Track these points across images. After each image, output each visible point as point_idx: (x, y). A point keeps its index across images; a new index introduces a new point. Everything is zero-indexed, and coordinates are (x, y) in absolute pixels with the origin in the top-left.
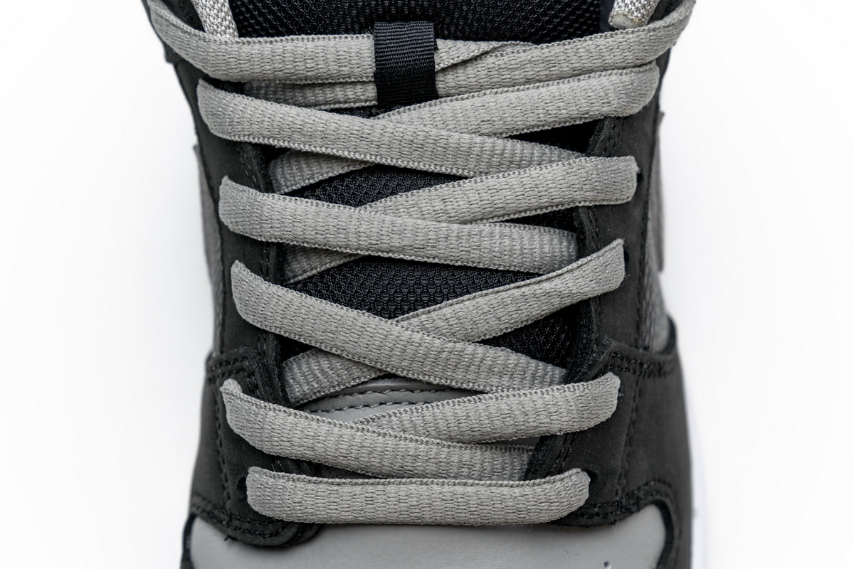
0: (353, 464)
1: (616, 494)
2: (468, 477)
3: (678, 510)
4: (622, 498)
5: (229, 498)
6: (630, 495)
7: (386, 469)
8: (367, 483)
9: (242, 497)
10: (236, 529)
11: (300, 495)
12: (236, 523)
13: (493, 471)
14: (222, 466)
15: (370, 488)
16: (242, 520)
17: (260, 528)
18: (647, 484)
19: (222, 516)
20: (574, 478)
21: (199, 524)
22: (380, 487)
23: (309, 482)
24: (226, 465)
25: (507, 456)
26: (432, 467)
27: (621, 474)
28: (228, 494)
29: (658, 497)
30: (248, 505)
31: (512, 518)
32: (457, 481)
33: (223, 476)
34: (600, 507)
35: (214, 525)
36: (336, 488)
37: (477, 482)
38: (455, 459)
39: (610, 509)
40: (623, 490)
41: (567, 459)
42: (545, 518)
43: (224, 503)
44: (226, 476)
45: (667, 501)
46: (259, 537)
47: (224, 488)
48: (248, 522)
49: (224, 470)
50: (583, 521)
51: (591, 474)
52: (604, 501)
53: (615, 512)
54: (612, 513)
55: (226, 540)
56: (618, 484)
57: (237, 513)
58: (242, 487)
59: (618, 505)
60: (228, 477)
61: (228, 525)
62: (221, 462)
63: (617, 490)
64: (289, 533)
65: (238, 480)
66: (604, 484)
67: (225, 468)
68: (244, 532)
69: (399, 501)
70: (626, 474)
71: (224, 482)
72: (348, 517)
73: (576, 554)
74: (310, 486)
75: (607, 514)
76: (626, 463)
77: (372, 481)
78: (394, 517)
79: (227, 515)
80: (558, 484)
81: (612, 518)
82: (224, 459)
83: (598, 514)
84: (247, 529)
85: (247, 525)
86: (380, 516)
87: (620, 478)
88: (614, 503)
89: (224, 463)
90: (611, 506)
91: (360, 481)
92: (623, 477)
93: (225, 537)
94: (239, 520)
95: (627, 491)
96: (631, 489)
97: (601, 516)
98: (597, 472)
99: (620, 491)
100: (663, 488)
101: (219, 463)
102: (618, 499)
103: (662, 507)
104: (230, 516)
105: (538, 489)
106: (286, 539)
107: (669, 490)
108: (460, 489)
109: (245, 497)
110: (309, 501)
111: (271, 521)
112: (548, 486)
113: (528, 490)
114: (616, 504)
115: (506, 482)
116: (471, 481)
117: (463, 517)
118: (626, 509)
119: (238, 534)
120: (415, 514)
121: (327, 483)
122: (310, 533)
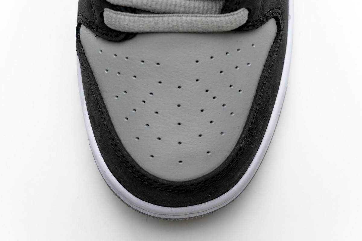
0: (149, 8)
1: (259, 16)
2: (198, 13)
3: (283, 19)
4: (261, 18)
5: (96, 20)
6: (264, 16)
7: (163, 10)
8: (155, 17)
9: (102, 20)
10: (100, 33)
11: (127, 21)
12: (100, 31)
13: (208, 10)
14: (92, 6)
15: (156, 18)
16: (102, 29)
17: (110, 34)
18: (271, 10)
19: (94, 27)
20: (242, 13)
21: (83, 28)
22: (161, 18)
23: (131, 16)
24: (94, 6)
25: (214, 3)
26: (182, 9)
27: (261, 8)
28: (96, 18)
29: (275, 15)
30: (105, 24)
31: (216, 29)
32: (193, 15)
33: (93, 10)
34: (252, 23)
35: (90, 29)
36: (142, 18)
37: (201, 15)
38: (192, 5)
39: (256, 23)
40: (261, 14)
41: (239, 5)
42: (229, 29)
43: (94, 21)
44: (94, 11)
45: (279, 16)
46: (110, 37)
47: (94, 15)
48: (105, 31)
49: (94, 8)
50: (245, 29)
51: (249, 10)
52: (253, 20)
53: (258, 24)
54: (256, 24)
55: (96, 37)
56: (260, 12)
57: (100, 26)
58: (102, 16)
59: (259, 21)
60: (95, 11)
61: (96, 31)
62: (92, 4)
63: (259, 15)
64: (123, 36)
65: (100, 13)
66: (254, 13)
67: (94, 7)
68: (103, 35)
69: (169, 24)
70: (263, 7)
71: (94, 12)
72: (147, 30)
73: (241, 42)
74: (131, 18)
75: (255, 25)
76: (263, 3)
77: (157, 15)
78: (167, 30)
79: (96, 27)
80: (235, 16)
81: (256, 26)
82: (93, 3)
83: (251, 26)
84: (105, 34)
85: (104, 32)
86: (161, 29)
87: (260, 9)
88: (257, 20)
89: (93, 5)
90: (256, 22)
91: (152, 15)
92: (261, 9)
93: (95, 35)
94: (101, 29)
95: (263, 14)
96: (265, 13)
97: (252, 26)
98: (251, 8)
99: (260, 15)
100: (277, 11)
101: (91, 4)
102: (259, 18)
103: (277, 19)
104: (97, 27)
105: (227, 18)
106: (121, 39)
107: (280, 11)
108: (194, 18)
109: (103, 21)
110: (131, 24)
111: (114, 31)
112: (231, 17)
113: (222, 18)
114: (258, 21)
115: (213, 15)
116: (199, 15)
117: (195, 30)
118: (262, 22)
119: (101, 35)
120: (176, 29)
121: (138, 16)
122: (131, 36)
